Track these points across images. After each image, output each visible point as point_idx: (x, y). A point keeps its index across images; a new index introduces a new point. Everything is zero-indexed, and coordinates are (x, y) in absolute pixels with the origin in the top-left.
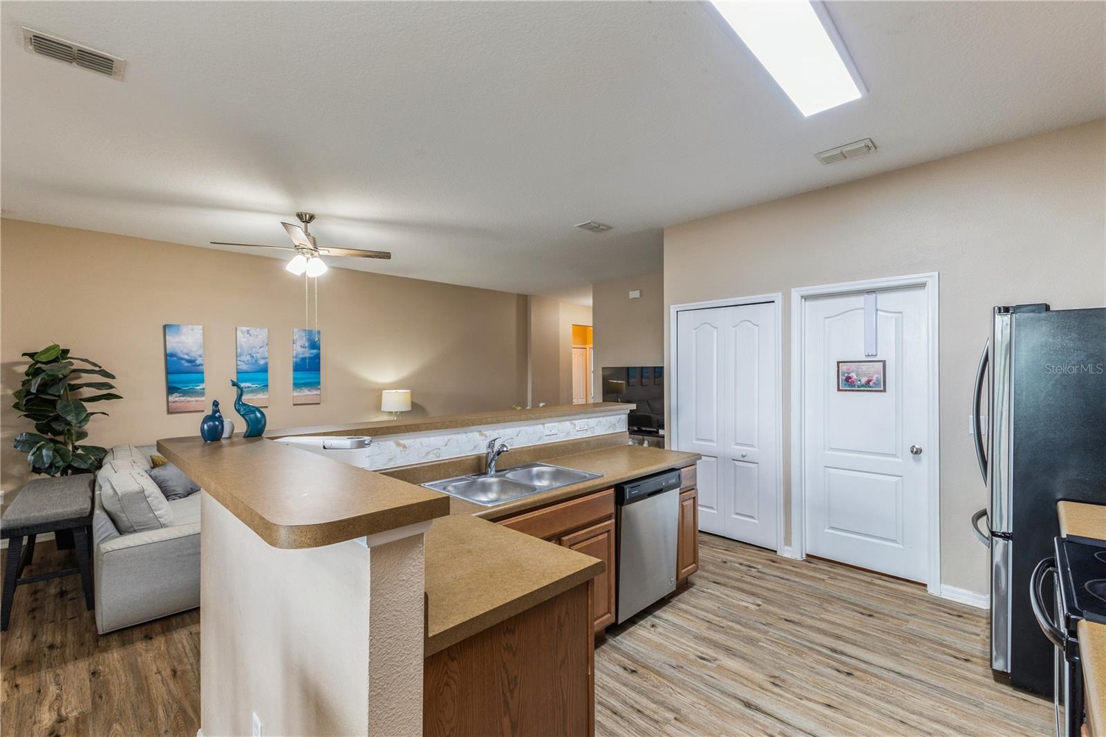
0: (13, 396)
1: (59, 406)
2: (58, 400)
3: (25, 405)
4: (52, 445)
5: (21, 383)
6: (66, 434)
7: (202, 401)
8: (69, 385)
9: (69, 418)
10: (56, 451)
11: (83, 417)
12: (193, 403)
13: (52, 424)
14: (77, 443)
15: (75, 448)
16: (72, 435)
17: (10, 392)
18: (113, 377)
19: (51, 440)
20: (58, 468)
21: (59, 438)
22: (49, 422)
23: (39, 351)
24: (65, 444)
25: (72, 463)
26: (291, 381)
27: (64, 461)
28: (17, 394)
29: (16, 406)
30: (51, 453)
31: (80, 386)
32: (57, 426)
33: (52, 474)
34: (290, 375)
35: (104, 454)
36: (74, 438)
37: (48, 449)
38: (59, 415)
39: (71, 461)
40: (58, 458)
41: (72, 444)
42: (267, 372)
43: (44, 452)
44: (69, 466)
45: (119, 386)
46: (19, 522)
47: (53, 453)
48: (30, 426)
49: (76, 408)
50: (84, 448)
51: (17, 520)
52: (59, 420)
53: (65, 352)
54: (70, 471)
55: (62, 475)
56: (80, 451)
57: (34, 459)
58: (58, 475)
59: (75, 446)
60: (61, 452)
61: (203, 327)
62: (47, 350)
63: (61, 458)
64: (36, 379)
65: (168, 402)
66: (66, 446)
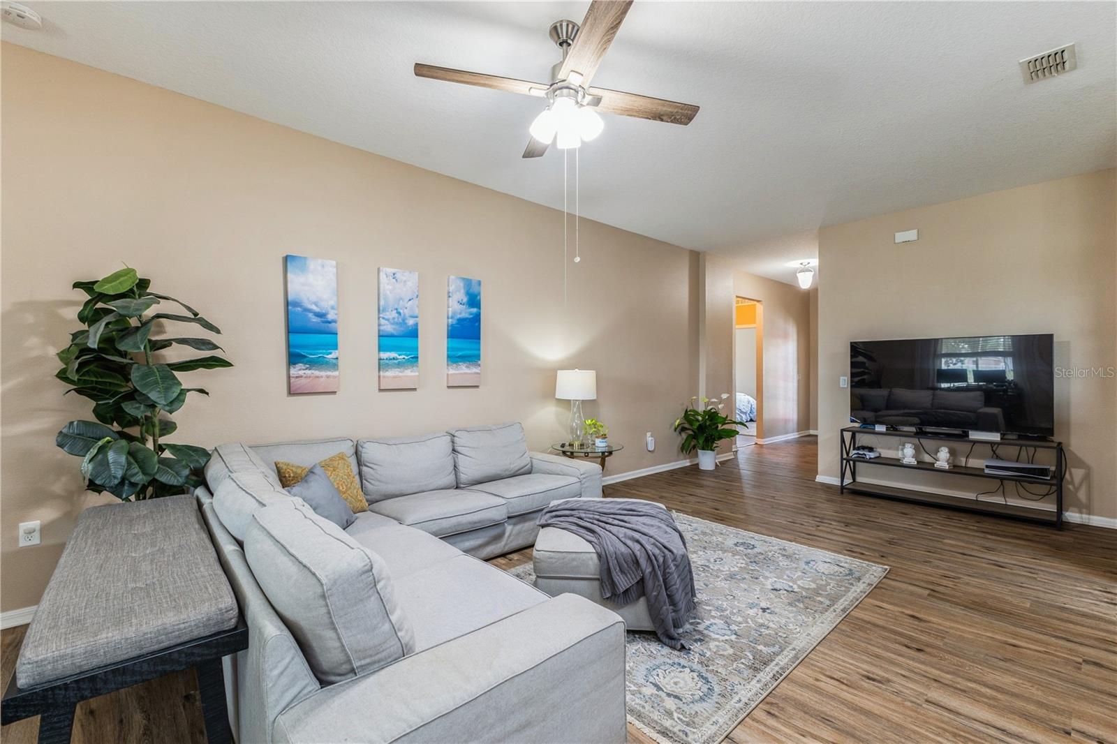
0: (57, 358)
1: (135, 375)
2: (132, 364)
3: (78, 371)
4: (124, 442)
5: (71, 337)
6: (143, 425)
7: (335, 377)
8: (150, 341)
9: (153, 396)
10: (131, 454)
11: (175, 395)
12: (322, 380)
13: (123, 405)
14: (162, 440)
15: (161, 448)
16: (154, 426)
17: (52, 351)
18: (218, 332)
19: (122, 435)
20: (133, 485)
21: (135, 431)
22: (117, 403)
23: (100, 279)
24: (143, 440)
25: (157, 477)
26: (445, 353)
27: (144, 473)
28: (63, 356)
29: (62, 375)
30: (123, 459)
31: (166, 344)
32: (130, 409)
33: (124, 496)
34: (444, 343)
35: (205, 460)
36: (157, 431)
37: (118, 451)
38: (136, 390)
39: (156, 473)
40: (136, 469)
41: (155, 441)
42: (417, 337)
43: (111, 456)
44: (154, 482)
45: (227, 346)
46: (67, 663)
47: (127, 458)
48: (85, 409)
49: (164, 378)
50: (173, 448)
51: (63, 657)
52: (135, 399)
53: (143, 284)
54: (150, 490)
55: (138, 499)
56: (167, 454)
57: (94, 469)
58: (133, 498)
59: (160, 445)
60: (140, 456)
61: (337, 263)
62: (116, 276)
63: (140, 467)
64: (97, 325)
65: (289, 377)
66: (145, 444)
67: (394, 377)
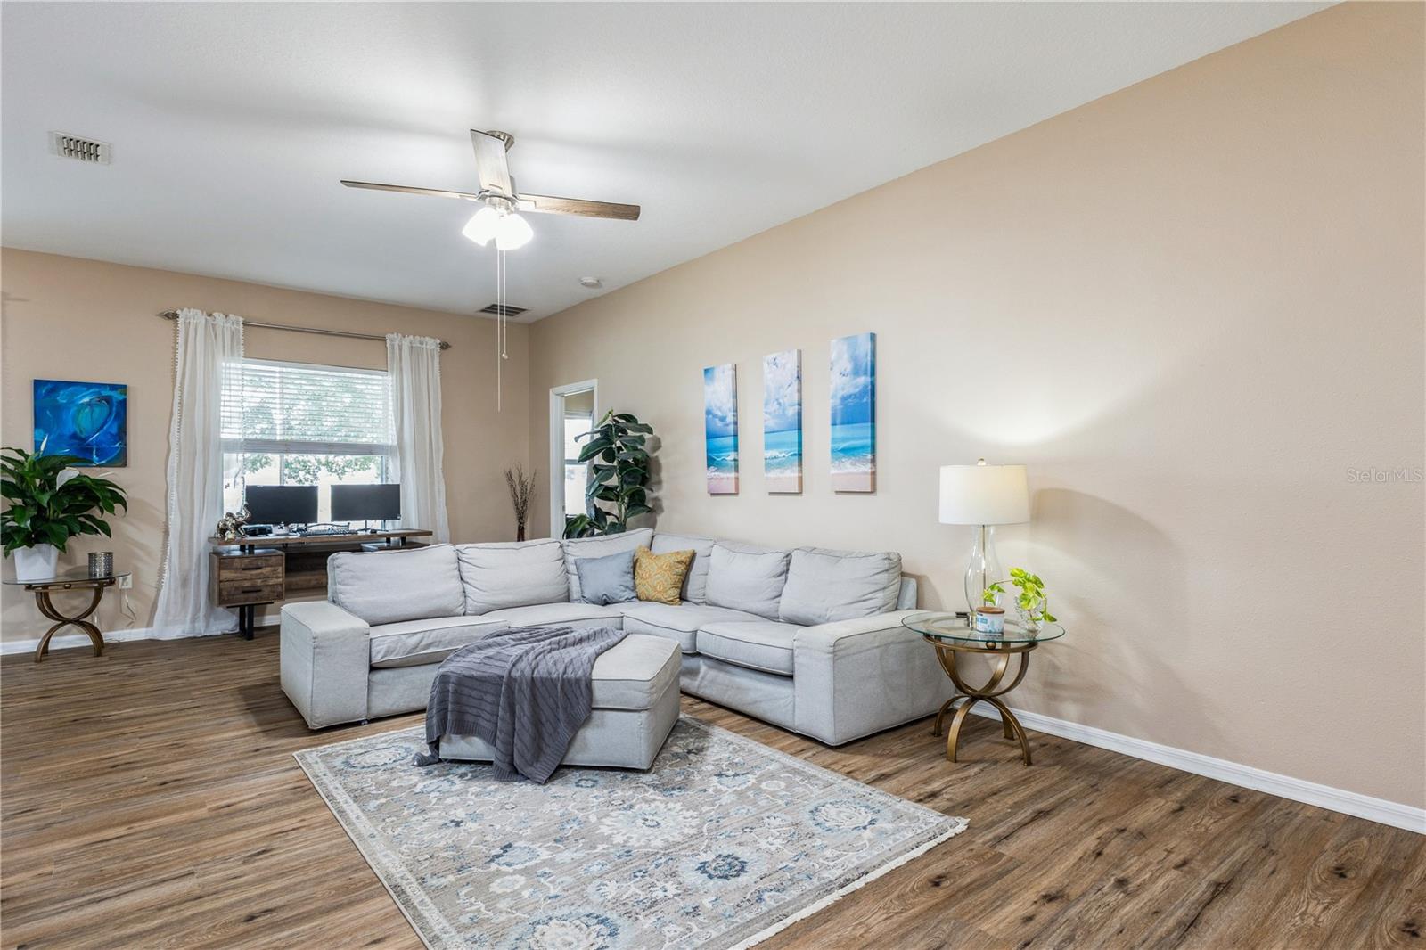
26: (828, 446)
34: (830, 431)
42: (802, 428)
65: (708, 479)
67: (776, 479)
